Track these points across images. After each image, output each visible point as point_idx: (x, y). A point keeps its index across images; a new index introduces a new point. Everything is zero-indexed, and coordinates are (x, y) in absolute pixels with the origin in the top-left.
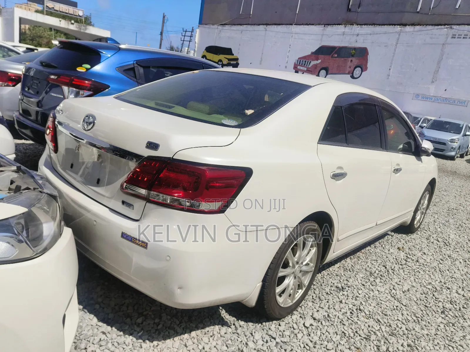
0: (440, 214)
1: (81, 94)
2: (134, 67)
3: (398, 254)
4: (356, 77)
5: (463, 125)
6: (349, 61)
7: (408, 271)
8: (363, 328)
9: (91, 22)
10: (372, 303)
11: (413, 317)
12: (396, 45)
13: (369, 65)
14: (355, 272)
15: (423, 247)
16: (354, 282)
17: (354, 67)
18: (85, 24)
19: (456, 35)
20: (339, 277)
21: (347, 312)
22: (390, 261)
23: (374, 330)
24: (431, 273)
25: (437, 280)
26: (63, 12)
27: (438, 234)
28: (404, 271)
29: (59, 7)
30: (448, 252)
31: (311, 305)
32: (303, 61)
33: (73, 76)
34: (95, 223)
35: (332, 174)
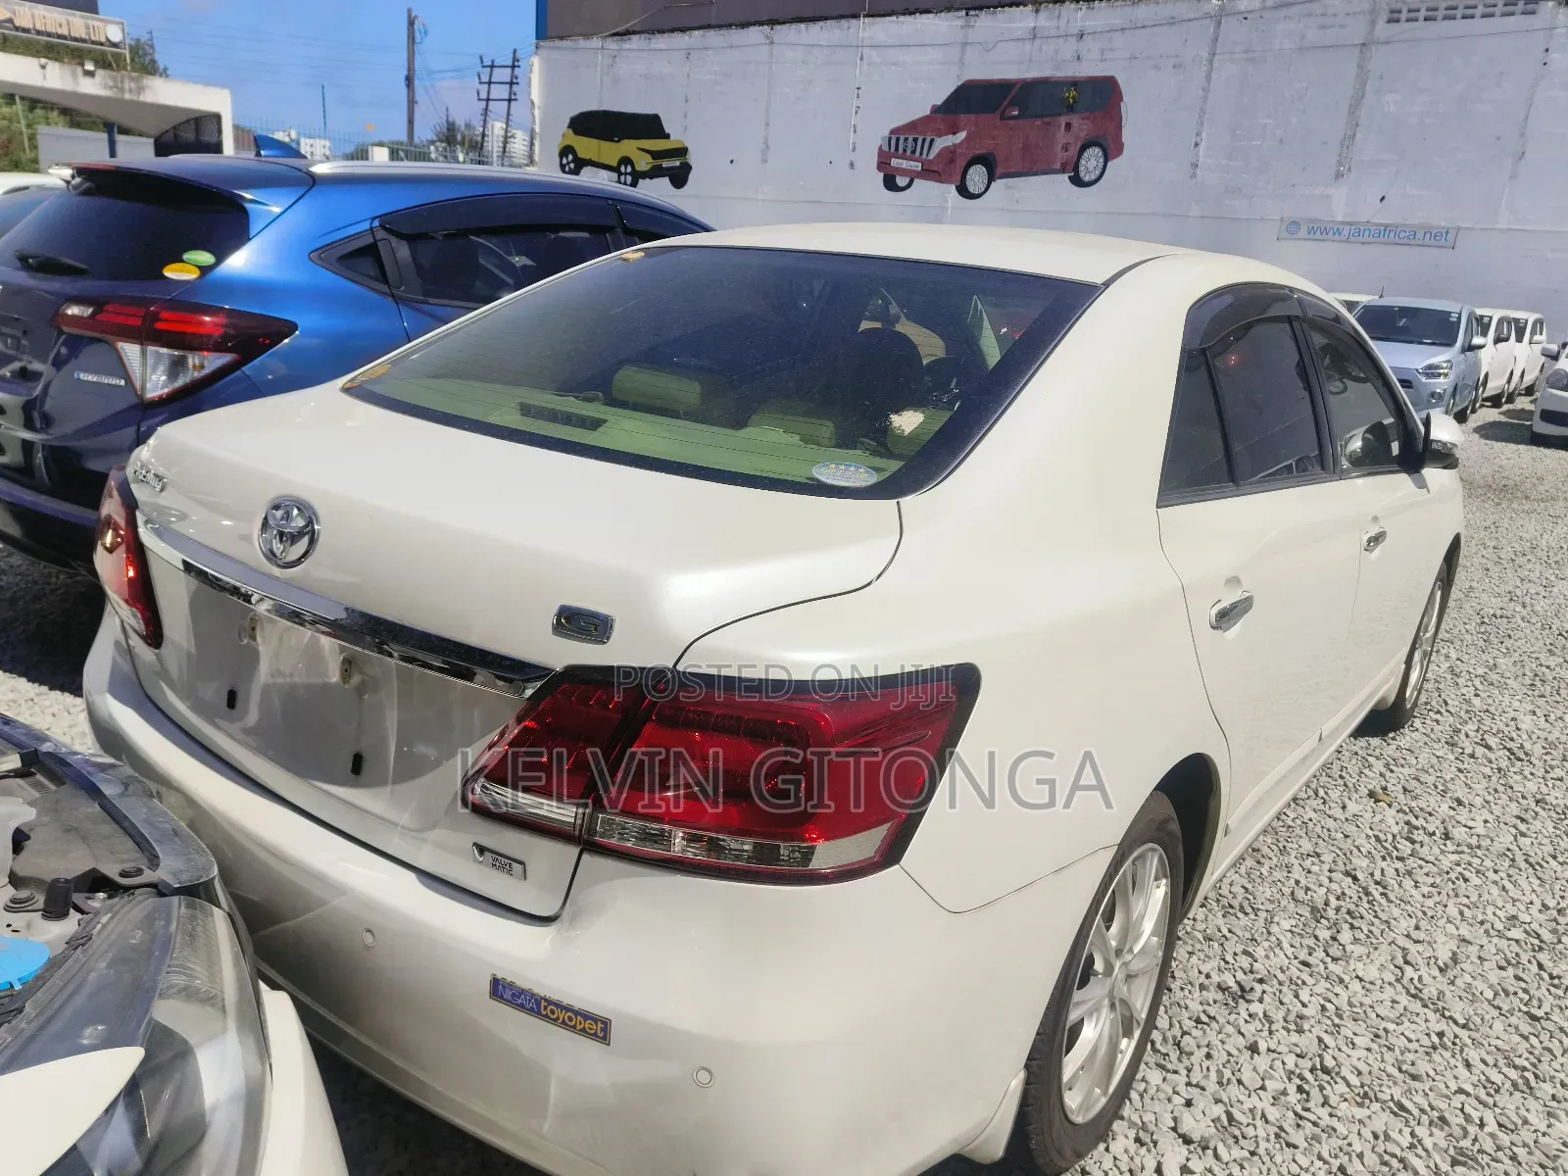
0: (1462, 641)
1: (194, 366)
2: (376, 241)
3: (1378, 817)
4: (1087, 179)
5: (1460, 314)
6: (1059, 126)
7: (1430, 880)
8: (1357, 1147)
9: (153, 61)
10: (1355, 1034)
11: (1505, 1070)
12: (1211, 61)
13: (1127, 135)
14: (1263, 915)
15: (1448, 778)
16: (1272, 955)
17: (1079, 144)
18: (134, 70)
19: (1400, 12)
20: (1216, 945)
21: (1285, 1089)
22: (1360, 851)
23: (1398, 1152)
24: (1504, 875)
25: (1531, 903)
26: (49, 35)
27: (1479, 721)
28: (1416, 882)
29: (33, 16)
30: (1532, 786)
31: (1160, 1082)
32: (906, 139)
33: (153, 301)
34: (369, 938)
35: (1214, 612)
